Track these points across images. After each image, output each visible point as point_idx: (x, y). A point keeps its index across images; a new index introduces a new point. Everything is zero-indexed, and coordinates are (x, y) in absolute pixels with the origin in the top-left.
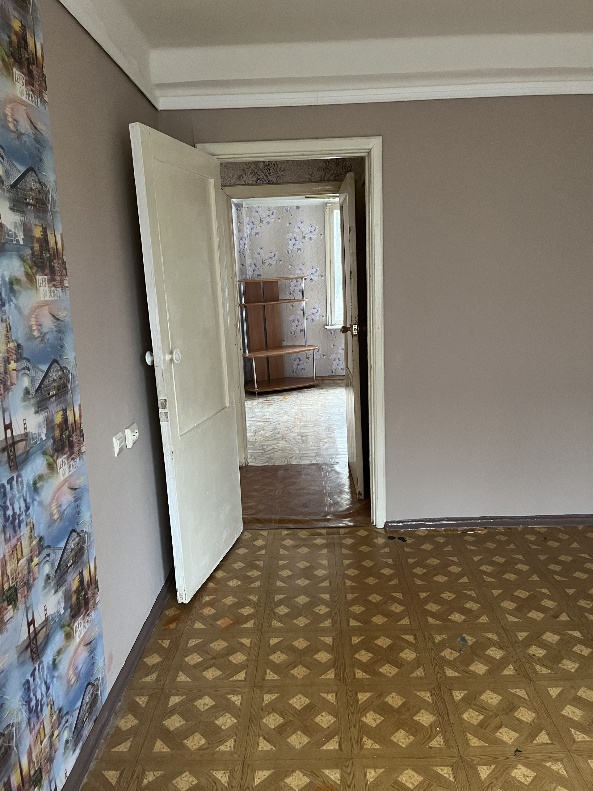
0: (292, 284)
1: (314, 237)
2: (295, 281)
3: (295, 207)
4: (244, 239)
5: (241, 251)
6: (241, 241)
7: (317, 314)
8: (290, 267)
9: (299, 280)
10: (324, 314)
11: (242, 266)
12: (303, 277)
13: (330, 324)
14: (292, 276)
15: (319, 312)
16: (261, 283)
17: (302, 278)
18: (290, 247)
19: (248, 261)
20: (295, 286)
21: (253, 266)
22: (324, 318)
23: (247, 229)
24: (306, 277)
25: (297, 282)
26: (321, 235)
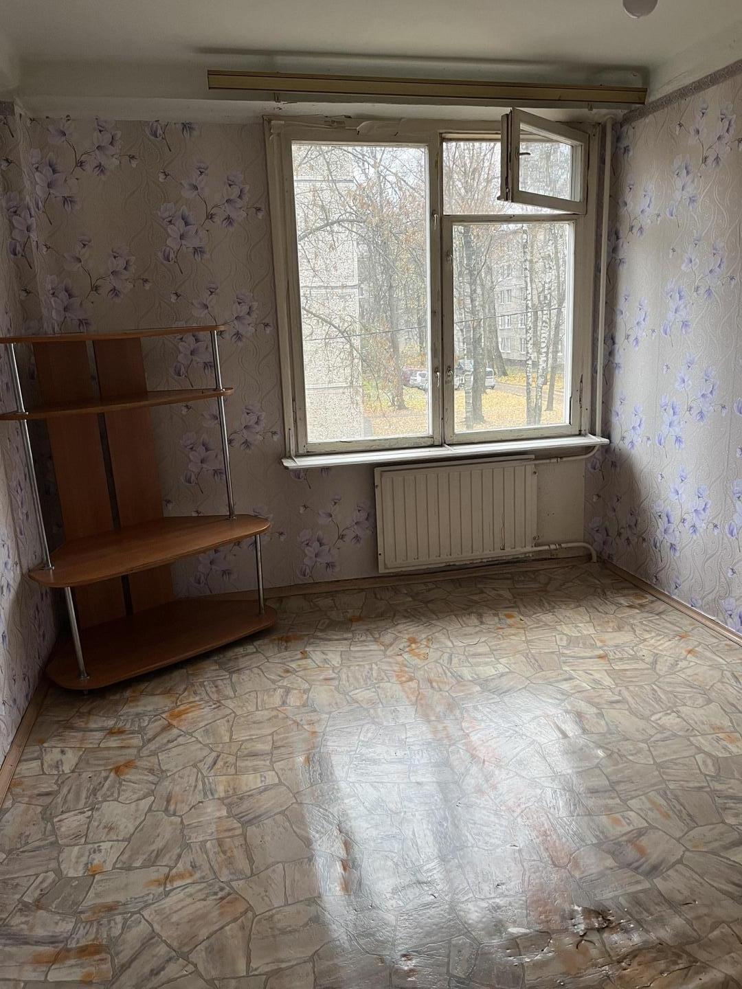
0: (181, 346)
1: (239, 215)
2: (190, 339)
3: (180, 127)
4: (25, 213)
5: (18, 248)
6: (15, 219)
7: (258, 428)
8: (173, 299)
9: (201, 335)
10: (277, 428)
11: (24, 294)
12: (216, 327)
13: (293, 453)
14: (181, 324)
15: (263, 424)
16: (89, 344)
17: (211, 329)
18: (172, 244)
19: (46, 282)
20: (192, 353)
21: (63, 295)
22: (276, 438)
23: (34, 183)
24: (222, 328)
25: (197, 340)
26: (259, 210)
